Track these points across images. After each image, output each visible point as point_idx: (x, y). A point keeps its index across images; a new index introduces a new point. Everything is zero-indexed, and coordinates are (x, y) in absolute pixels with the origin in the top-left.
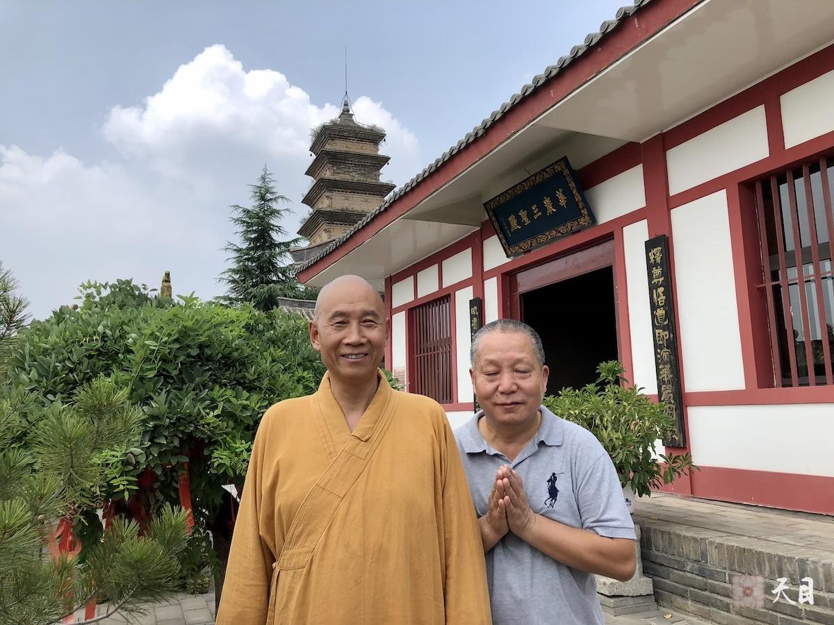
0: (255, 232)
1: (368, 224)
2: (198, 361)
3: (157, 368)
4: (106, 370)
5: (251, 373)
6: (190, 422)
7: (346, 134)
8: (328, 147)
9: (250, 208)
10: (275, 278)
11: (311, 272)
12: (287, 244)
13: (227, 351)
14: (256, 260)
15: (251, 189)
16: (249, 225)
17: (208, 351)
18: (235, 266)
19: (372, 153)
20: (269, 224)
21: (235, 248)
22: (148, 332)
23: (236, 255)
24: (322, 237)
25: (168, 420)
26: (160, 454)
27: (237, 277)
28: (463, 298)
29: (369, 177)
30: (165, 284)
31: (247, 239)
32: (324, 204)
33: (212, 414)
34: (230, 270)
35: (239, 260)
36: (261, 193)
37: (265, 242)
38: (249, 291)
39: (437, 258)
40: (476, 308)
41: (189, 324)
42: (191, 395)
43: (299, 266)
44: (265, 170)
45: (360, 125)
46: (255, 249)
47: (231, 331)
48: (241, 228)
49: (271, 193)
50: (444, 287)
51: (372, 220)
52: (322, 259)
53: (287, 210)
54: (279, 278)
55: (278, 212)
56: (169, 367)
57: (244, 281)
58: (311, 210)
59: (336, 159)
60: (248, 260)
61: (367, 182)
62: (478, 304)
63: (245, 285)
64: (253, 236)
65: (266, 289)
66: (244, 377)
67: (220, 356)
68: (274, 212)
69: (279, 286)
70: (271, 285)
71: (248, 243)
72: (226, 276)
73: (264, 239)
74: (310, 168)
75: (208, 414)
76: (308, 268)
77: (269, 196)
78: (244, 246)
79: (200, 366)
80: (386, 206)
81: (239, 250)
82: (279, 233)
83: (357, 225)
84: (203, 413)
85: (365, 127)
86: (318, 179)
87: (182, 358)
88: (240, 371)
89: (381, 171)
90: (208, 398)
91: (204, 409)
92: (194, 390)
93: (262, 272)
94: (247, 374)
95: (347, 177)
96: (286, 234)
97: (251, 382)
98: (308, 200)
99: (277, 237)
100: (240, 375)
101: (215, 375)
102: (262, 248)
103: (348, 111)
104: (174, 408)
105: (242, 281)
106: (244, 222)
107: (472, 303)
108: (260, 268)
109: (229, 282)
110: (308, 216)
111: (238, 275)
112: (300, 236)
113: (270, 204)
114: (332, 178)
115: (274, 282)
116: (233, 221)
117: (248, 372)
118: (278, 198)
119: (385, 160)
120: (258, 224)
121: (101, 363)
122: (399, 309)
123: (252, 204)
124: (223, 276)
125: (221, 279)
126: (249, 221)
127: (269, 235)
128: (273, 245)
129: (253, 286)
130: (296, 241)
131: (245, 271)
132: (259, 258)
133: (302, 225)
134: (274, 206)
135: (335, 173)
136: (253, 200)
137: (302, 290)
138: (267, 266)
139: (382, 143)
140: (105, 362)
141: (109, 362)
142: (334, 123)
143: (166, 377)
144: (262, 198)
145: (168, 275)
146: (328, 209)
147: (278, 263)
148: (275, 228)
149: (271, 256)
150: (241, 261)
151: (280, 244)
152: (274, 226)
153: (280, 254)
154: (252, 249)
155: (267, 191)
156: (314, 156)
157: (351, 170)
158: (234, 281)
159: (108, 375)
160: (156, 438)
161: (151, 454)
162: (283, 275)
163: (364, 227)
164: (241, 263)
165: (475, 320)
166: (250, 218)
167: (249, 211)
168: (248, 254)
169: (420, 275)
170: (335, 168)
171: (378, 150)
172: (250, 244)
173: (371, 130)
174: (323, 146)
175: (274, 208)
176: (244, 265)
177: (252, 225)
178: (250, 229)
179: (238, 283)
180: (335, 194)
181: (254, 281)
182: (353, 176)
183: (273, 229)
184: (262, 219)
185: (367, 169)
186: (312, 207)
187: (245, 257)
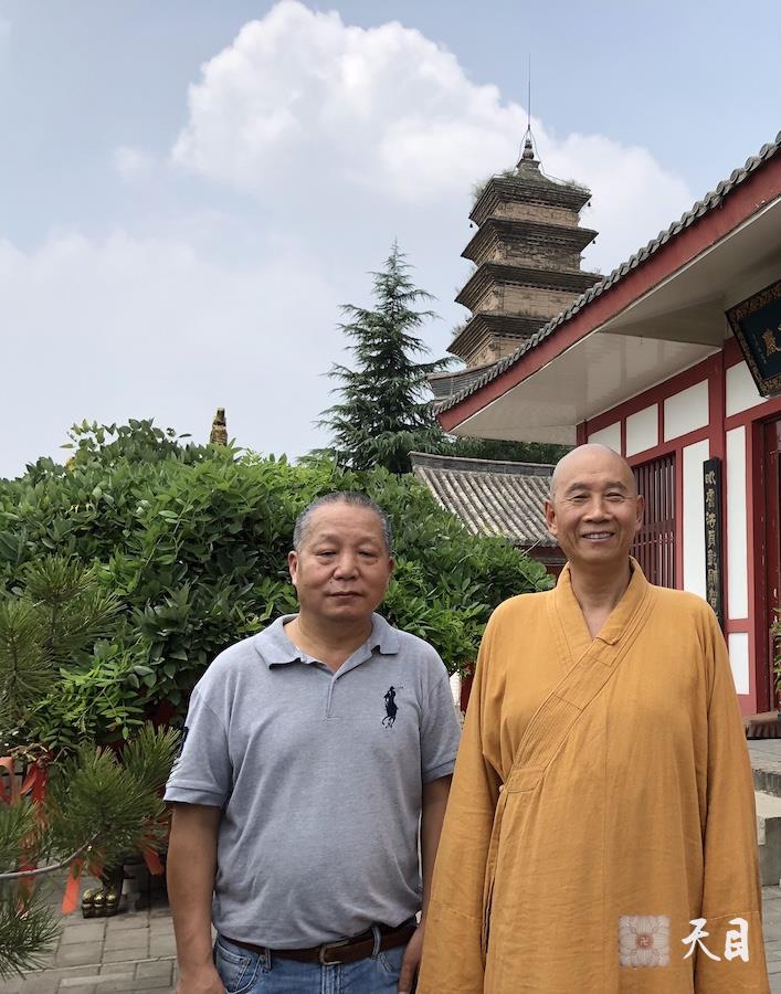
0: (377, 347)
1: (547, 339)
2: (243, 543)
3: (178, 549)
4: (103, 553)
6: (225, 630)
7: (527, 193)
8: (498, 214)
9: (371, 310)
10: (408, 422)
11: (461, 412)
12: (428, 368)
14: (378, 392)
15: (373, 279)
16: (368, 336)
17: (259, 529)
18: (344, 401)
19: (569, 225)
20: (401, 336)
21: (345, 372)
22: (165, 498)
23: (346, 383)
24: (487, 357)
25: (190, 626)
26: (178, 675)
27: (347, 419)
28: (695, 457)
29: (563, 263)
30: (217, 428)
31: (364, 359)
32: (490, 305)
33: (256, 619)
34: (337, 408)
35: (350, 391)
36: (387, 286)
37: (394, 362)
38: (366, 442)
39: (657, 394)
40: (712, 473)
41: (225, 486)
42: (227, 590)
43: (441, 403)
44: (395, 248)
45: (551, 179)
46: (378, 374)
47: (298, 500)
48: (356, 341)
49: (404, 286)
50: (666, 441)
51: (553, 334)
52: (477, 392)
53: (430, 313)
54: (414, 421)
55: (415, 316)
56: (197, 551)
57: (358, 425)
58: (470, 314)
59: (511, 233)
60: (365, 391)
61: (560, 271)
62: (716, 468)
63: (360, 432)
64: (374, 354)
65: (392, 440)
67: (276, 535)
68: (410, 317)
69: (412, 436)
70: (400, 433)
71: (366, 365)
72: (329, 417)
73: (393, 359)
74: (469, 245)
75: (251, 619)
76: (455, 407)
77: (401, 290)
78: (360, 369)
79: (245, 550)
80: (574, 312)
81: (351, 376)
82: (416, 350)
83: (530, 341)
84: (243, 618)
85: (559, 182)
86: (481, 264)
87: (215, 537)
89: (583, 254)
90: (253, 595)
91: (244, 612)
92: (233, 582)
93: (388, 412)
95: (528, 262)
96: (427, 350)
98: (465, 298)
99: (413, 357)
101: (268, 564)
102: (389, 373)
103: (532, 157)
104: (201, 608)
105: (355, 425)
106: (361, 331)
107: (707, 466)
108: (383, 403)
109: (335, 426)
110: (465, 324)
111: (350, 416)
112: (451, 355)
113: (402, 302)
114: (504, 262)
115: (406, 428)
116: (343, 329)
118: (415, 293)
119: (590, 236)
120: (382, 335)
121: (96, 542)
123: (373, 303)
124: (325, 418)
125: (322, 422)
126: (369, 330)
127: (401, 353)
128: (407, 369)
129: (373, 434)
130: (443, 362)
131: (360, 409)
132: (384, 389)
133: (453, 338)
134: (410, 306)
135: (508, 255)
136: (375, 296)
137: (451, 441)
138: (396, 402)
139: (585, 209)
140: (103, 542)
141: (108, 542)
142: (509, 176)
143: (192, 565)
144: (390, 293)
145: (221, 414)
146: (497, 313)
147: (414, 397)
148: (409, 342)
149: (402, 386)
150: (354, 394)
151: (418, 367)
152: (406, 336)
153: (417, 383)
154: (373, 374)
155: (398, 282)
156: (476, 228)
157: (535, 251)
158: (341, 426)
159: (106, 561)
160: (173, 652)
161: (165, 675)
162: (421, 417)
163: (541, 344)
164: (355, 397)
165: (711, 492)
166: (370, 326)
167: (367, 314)
168: (366, 382)
169: (630, 420)
170: (509, 248)
171: (578, 220)
172: (369, 366)
173: (568, 188)
174: (491, 212)
175: (409, 309)
176: (358, 400)
177: (373, 336)
178: (370, 342)
179: (349, 429)
180: (507, 288)
181: (375, 425)
182: (538, 261)
183: (406, 344)
184: (389, 327)
185: (560, 250)
186: (471, 309)
187: (361, 387)
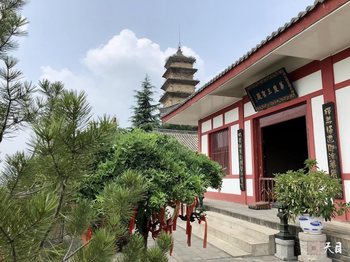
0: (142, 101)
2: (141, 157)
3: (126, 160)
5: (162, 163)
7: (179, 60)
8: (172, 66)
9: (141, 91)
10: (150, 120)
12: (155, 106)
13: (152, 152)
14: (143, 112)
15: (141, 83)
16: (140, 98)
18: (134, 115)
19: (190, 68)
20: (148, 98)
21: (134, 108)
22: (122, 144)
23: (135, 110)
24: (169, 103)
27: (135, 119)
28: (234, 130)
29: (188, 78)
31: (139, 104)
32: (170, 89)
33: (150, 180)
34: (132, 117)
35: (136, 112)
36: (145, 85)
38: (140, 125)
39: (223, 112)
43: (162, 115)
44: (147, 75)
45: (185, 56)
48: (137, 99)
49: (149, 85)
50: (225, 124)
52: (172, 112)
53: (155, 92)
54: (152, 120)
55: (152, 93)
56: (130, 159)
57: (138, 121)
58: (164, 92)
59: (175, 70)
60: (139, 112)
61: (188, 80)
62: (241, 132)
63: (138, 123)
64: (142, 103)
65: (147, 125)
66: (159, 164)
68: (150, 93)
69: (152, 123)
70: (149, 123)
71: (140, 105)
72: (131, 119)
73: (146, 104)
74: (164, 74)
75: (148, 180)
76: (166, 116)
77: (148, 86)
78: (138, 107)
80: (201, 90)
81: (136, 109)
82: (152, 101)
83: (188, 98)
85: (187, 57)
86: (167, 79)
87: (136, 155)
88: (157, 161)
89: (194, 75)
90: (147, 173)
92: (141, 169)
93: (145, 118)
94: (160, 163)
95: (180, 78)
96: (155, 102)
97: (162, 166)
98: (163, 88)
99: (151, 103)
100: (158, 163)
101: (148, 163)
102: (145, 107)
103: (180, 50)
105: (137, 121)
106: (138, 97)
107: (239, 132)
108: (144, 116)
109: (132, 122)
110: (163, 94)
112: (160, 103)
113: (149, 89)
114: (173, 78)
116: (134, 97)
117: (161, 162)
118: (152, 87)
119: (196, 70)
120: (143, 98)
122: (205, 134)
124: (130, 119)
125: (129, 120)
126: (140, 96)
127: (148, 103)
128: (150, 106)
129: (141, 123)
130: (159, 105)
131: (138, 117)
133: (160, 98)
134: (150, 90)
135: (175, 76)
136: (142, 88)
137: (161, 125)
138: (147, 115)
139: (194, 63)
140: (102, 156)
141: (104, 157)
142: (174, 56)
143: (129, 164)
144: (146, 87)
146: (171, 92)
147: (152, 114)
149: (149, 111)
150: (137, 113)
151: (153, 106)
152: (150, 98)
153: (152, 110)
154: (141, 108)
155: (148, 84)
156: (166, 70)
157: (181, 75)
158: (134, 121)
162: (154, 119)
165: (240, 139)
166: (140, 95)
167: (140, 93)
168: (140, 110)
169: (214, 119)
170: (175, 74)
171: (192, 66)
173: (190, 58)
174: (170, 65)
175: (150, 91)
176: (138, 115)
177: (141, 98)
178: (141, 100)
179: (135, 122)
180: (174, 85)
181: (142, 121)
182: (182, 78)
183: (150, 100)
184: (145, 96)
185: (188, 74)
186: (165, 91)
187: (138, 111)
